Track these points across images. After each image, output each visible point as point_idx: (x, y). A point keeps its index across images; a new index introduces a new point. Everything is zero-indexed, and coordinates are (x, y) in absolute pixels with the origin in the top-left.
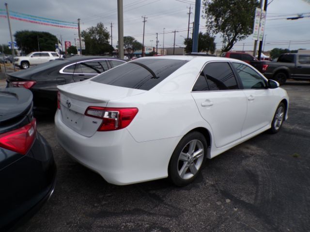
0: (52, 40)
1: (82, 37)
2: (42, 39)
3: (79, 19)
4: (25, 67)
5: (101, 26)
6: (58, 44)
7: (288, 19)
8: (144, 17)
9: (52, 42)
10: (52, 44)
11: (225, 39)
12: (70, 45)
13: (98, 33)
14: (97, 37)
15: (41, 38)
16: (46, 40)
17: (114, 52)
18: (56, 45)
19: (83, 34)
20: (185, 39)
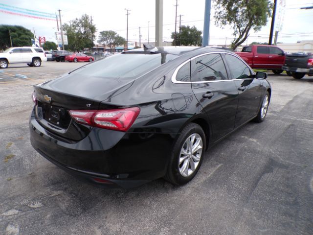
0: (27, 34)
1: (64, 30)
2: (15, 34)
3: (59, 11)
4: (3, 66)
5: (86, 18)
6: (34, 39)
7: (302, 8)
8: (127, 9)
9: (27, 37)
10: (26, 39)
11: (236, 31)
12: (45, 41)
13: (83, 26)
14: (83, 31)
15: (13, 33)
16: (20, 35)
17: (94, 47)
18: (32, 40)
19: (65, 27)
20: (173, 34)
